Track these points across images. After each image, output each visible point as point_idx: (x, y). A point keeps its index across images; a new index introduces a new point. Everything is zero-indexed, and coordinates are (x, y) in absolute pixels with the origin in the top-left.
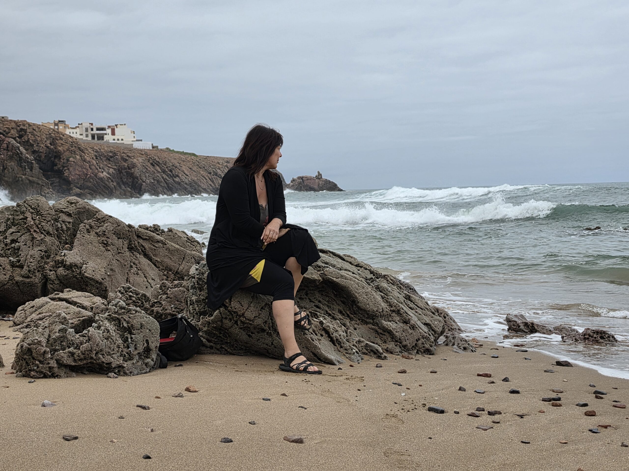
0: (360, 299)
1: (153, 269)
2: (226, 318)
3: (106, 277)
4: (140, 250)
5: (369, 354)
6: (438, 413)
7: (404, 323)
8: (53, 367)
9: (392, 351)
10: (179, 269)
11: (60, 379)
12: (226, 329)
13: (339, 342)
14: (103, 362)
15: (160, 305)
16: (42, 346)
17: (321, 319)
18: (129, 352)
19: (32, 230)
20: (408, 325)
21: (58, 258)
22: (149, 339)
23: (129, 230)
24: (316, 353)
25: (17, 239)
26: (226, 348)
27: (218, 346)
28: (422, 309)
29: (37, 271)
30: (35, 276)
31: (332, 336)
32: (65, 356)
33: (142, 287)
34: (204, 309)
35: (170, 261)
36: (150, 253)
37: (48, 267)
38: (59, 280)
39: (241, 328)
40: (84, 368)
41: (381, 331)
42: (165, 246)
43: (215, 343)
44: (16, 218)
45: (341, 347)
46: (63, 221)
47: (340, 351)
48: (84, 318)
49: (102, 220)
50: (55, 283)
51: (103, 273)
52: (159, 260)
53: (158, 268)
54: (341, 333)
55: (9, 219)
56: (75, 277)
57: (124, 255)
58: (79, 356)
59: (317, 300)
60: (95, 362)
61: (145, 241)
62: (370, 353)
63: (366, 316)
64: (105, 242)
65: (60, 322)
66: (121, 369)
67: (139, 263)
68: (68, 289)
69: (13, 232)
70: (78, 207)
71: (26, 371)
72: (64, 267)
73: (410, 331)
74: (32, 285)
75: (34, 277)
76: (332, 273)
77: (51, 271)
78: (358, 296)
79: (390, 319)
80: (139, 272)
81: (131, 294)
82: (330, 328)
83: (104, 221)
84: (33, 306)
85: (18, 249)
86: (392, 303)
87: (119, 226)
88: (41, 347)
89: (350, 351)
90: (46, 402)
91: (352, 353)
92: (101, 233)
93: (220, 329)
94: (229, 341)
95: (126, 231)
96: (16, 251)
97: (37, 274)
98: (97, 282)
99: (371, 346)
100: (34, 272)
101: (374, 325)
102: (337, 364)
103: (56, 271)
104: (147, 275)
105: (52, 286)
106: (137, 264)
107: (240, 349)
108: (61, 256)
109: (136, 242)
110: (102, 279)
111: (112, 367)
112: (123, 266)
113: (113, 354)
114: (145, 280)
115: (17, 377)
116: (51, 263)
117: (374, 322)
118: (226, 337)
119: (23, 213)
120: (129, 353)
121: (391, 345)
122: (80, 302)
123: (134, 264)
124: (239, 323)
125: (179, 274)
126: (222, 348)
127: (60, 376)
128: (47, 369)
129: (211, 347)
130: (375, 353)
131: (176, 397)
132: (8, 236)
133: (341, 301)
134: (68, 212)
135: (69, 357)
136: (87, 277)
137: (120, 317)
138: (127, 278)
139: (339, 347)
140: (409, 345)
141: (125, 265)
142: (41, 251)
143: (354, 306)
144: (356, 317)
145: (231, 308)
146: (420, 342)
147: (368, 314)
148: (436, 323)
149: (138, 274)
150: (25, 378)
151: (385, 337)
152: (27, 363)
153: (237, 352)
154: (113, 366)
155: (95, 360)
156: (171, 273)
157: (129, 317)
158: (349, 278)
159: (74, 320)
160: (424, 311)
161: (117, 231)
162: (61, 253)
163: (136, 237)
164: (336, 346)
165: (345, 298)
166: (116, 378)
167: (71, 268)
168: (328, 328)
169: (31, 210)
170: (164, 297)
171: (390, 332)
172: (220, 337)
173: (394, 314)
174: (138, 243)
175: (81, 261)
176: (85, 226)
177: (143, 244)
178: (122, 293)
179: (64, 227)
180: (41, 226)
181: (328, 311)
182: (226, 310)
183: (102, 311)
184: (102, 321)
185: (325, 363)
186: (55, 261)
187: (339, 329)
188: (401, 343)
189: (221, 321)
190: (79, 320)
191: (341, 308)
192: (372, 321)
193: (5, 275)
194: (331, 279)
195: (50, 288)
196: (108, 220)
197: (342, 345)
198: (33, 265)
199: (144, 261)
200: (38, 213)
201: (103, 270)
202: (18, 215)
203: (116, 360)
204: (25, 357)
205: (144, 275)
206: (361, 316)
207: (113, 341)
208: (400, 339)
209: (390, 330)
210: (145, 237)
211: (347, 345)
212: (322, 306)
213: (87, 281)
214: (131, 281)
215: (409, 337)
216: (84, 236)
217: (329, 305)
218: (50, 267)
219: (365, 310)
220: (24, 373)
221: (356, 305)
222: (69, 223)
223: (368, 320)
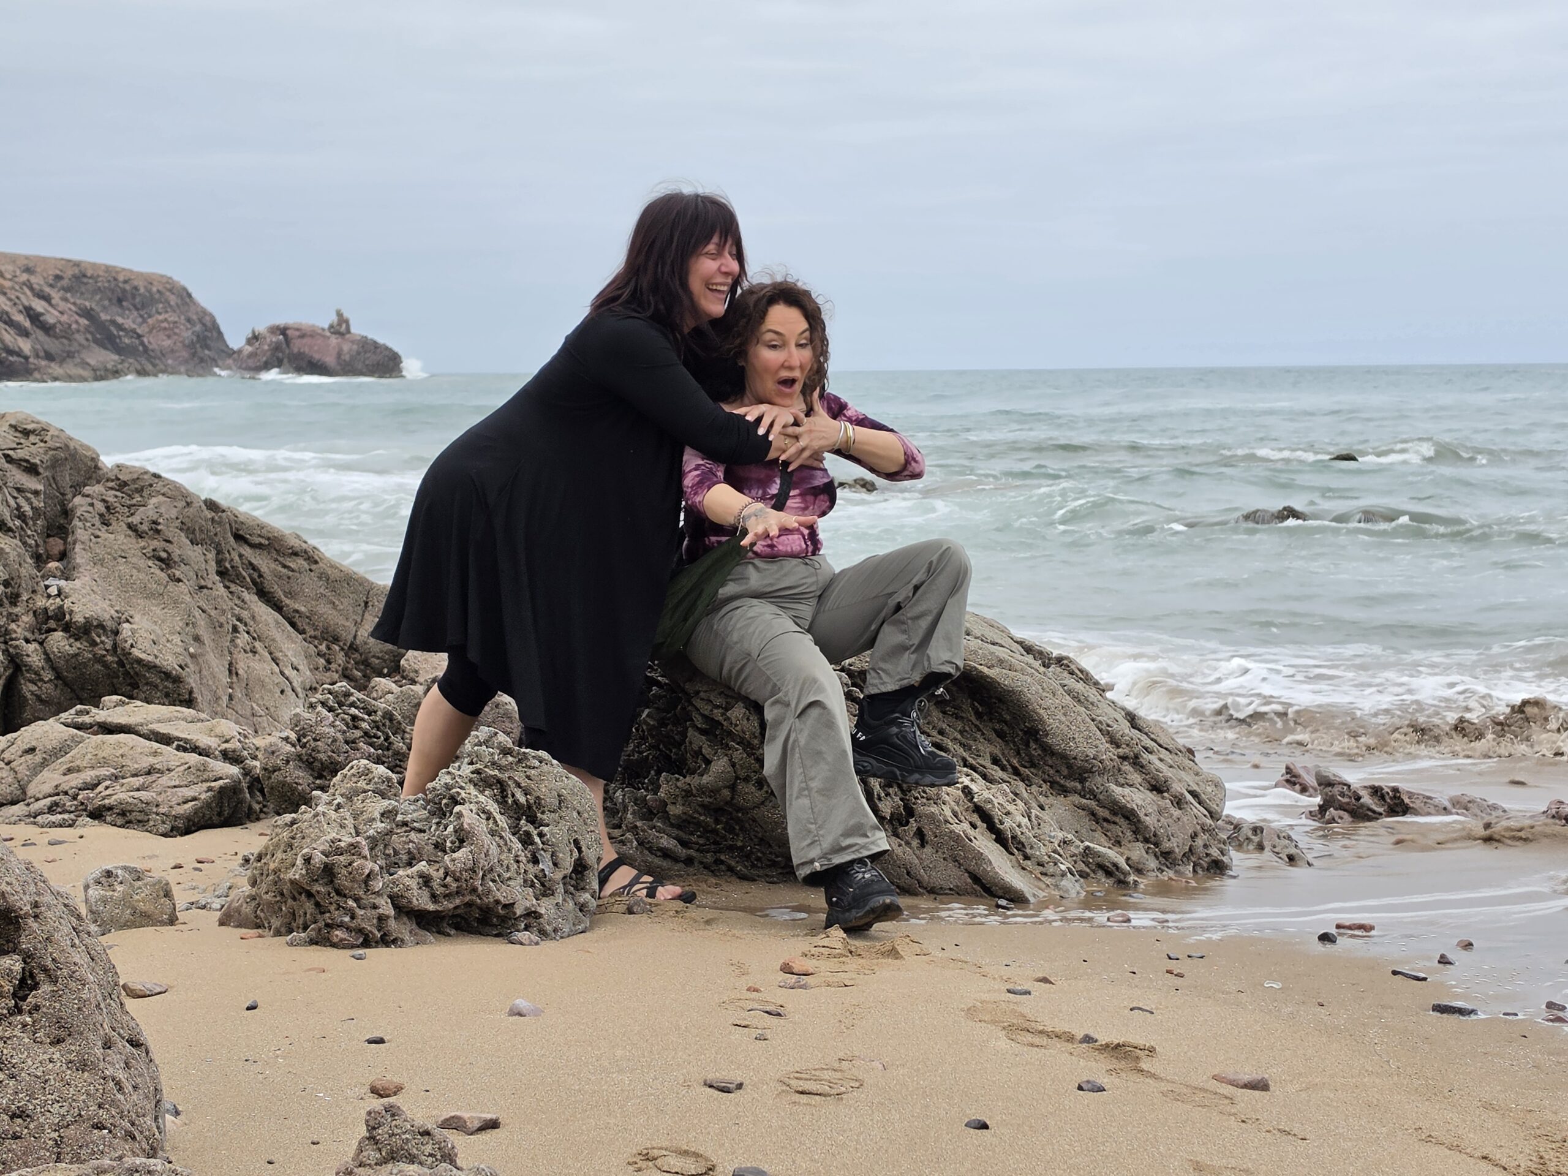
0: (1051, 723)
1: (289, 637)
2: (747, 779)
3: (188, 660)
4: (248, 579)
5: (1092, 875)
7: (1151, 791)
8: (388, 917)
9: (1140, 866)
11: (401, 950)
12: (739, 810)
13: (1020, 842)
14: (497, 902)
16: (365, 857)
18: (541, 875)
20: (1165, 794)
21: (41, 602)
22: (580, 838)
23: (213, 519)
24: (979, 872)
26: (732, 863)
27: (709, 858)
28: (1170, 752)
31: (1001, 827)
32: (413, 884)
33: (270, 691)
35: (335, 613)
36: (276, 587)
37: (19, 630)
38: (54, 669)
40: (444, 917)
41: (1106, 813)
42: (314, 567)
43: (697, 850)
45: (1027, 857)
46: (19, 490)
47: (1024, 869)
48: (221, 782)
49: (133, 487)
50: (41, 680)
51: (179, 650)
52: (303, 609)
53: (302, 632)
56: (100, 660)
57: (213, 593)
58: (445, 886)
59: (934, 727)
60: (479, 901)
61: (258, 551)
62: (1094, 872)
63: (1065, 772)
64: (164, 555)
66: (532, 920)
67: (253, 618)
68: (115, 698)
70: (50, 444)
71: (320, 930)
72: (66, 628)
73: (1176, 813)
76: (975, 652)
77: (27, 641)
78: (1046, 717)
79: (1122, 780)
80: (257, 644)
81: (353, 711)
82: (994, 806)
83: (140, 491)
84: (32, 750)
86: (1118, 736)
87: (188, 504)
88: (363, 861)
89: (1051, 869)
90: (522, 1003)
91: (1058, 872)
92: (145, 527)
94: (739, 844)
95: (206, 520)
98: (167, 675)
99: (1098, 855)
101: (1084, 797)
103: (41, 643)
104: (278, 655)
105: (35, 688)
106: (248, 621)
107: (769, 866)
108: (51, 596)
109: (235, 554)
110: (180, 666)
111: (515, 914)
112: (216, 626)
113: (510, 879)
114: (276, 669)
115: (290, 944)
116: (25, 618)
117: (1084, 787)
118: (731, 830)
120: (542, 877)
121: (1138, 851)
122: (179, 735)
123: (239, 620)
125: (356, 650)
126: (718, 862)
127: (402, 941)
128: (375, 921)
129: (689, 861)
130: (1109, 873)
133: (996, 731)
134: (27, 461)
135: (420, 888)
136: (139, 661)
137: (504, 776)
138: (230, 664)
139: (1020, 857)
140: (1177, 850)
141: (221, 626)
143: (1033, 745)
144: (1036, 775)
146: (1199, 842)
147: (1069, 767)
148: (1209, 789)
149: (254, 652)
150: (314, 947)
151: (1117, 830)
152: (317, 905)
153: (761, 872)
154: (518, 913)
155: (478, 896)
156: (337, 648)
157: (528, 777)
158: (1018, 668)
159: (195, 788)
160: (1176, 758)
161: (186, 520)
162: (47, 587)
163: (232, 539)
164: (1012, 854)
165: (1006, 722)
166: (537, 944)
167: (88, 633)
168: (990, 806)
171: (1129, 816)
172: (715, 831)
173: (1127, 767)
174: (241, 556)
175: (115, 615)
176: (92, 505)
177: (255, 562)
178: (331, 710)
179: (26, 508)
181: (970, 760)
182: (749, 755)
184: (462, 788)
185: (1003, 898)
186: (35, 612)
187: (1011, 808)
188: (1156, 845)
189: (733, 787)
190: (210, 789)
191: (997, 752)
192: (1079, 786)
194: (976, 669)
195: (27, 695)
196: (151, 485)
197: (1028, 851)
199: (262, 611)
201: (177, 639)
203: (523, 899)
204: (317, 888)
205: (271, 653)
206: (1052, 772)
207: (506, 844)
208: (1155, 835)
209: (1133, 809)
210: (257, 540)
211: (1041, 851)
212: (950, 745)
213: (136, 673)
214: (241, 672)
215: (1174, 829)
216: (97, 537)
217: (964, 740)
218: (25, 629)
219: (1064, 757)
220: (313, 933)
221: (1036, 741)
222: (36, 493)
223: (1070, 784)
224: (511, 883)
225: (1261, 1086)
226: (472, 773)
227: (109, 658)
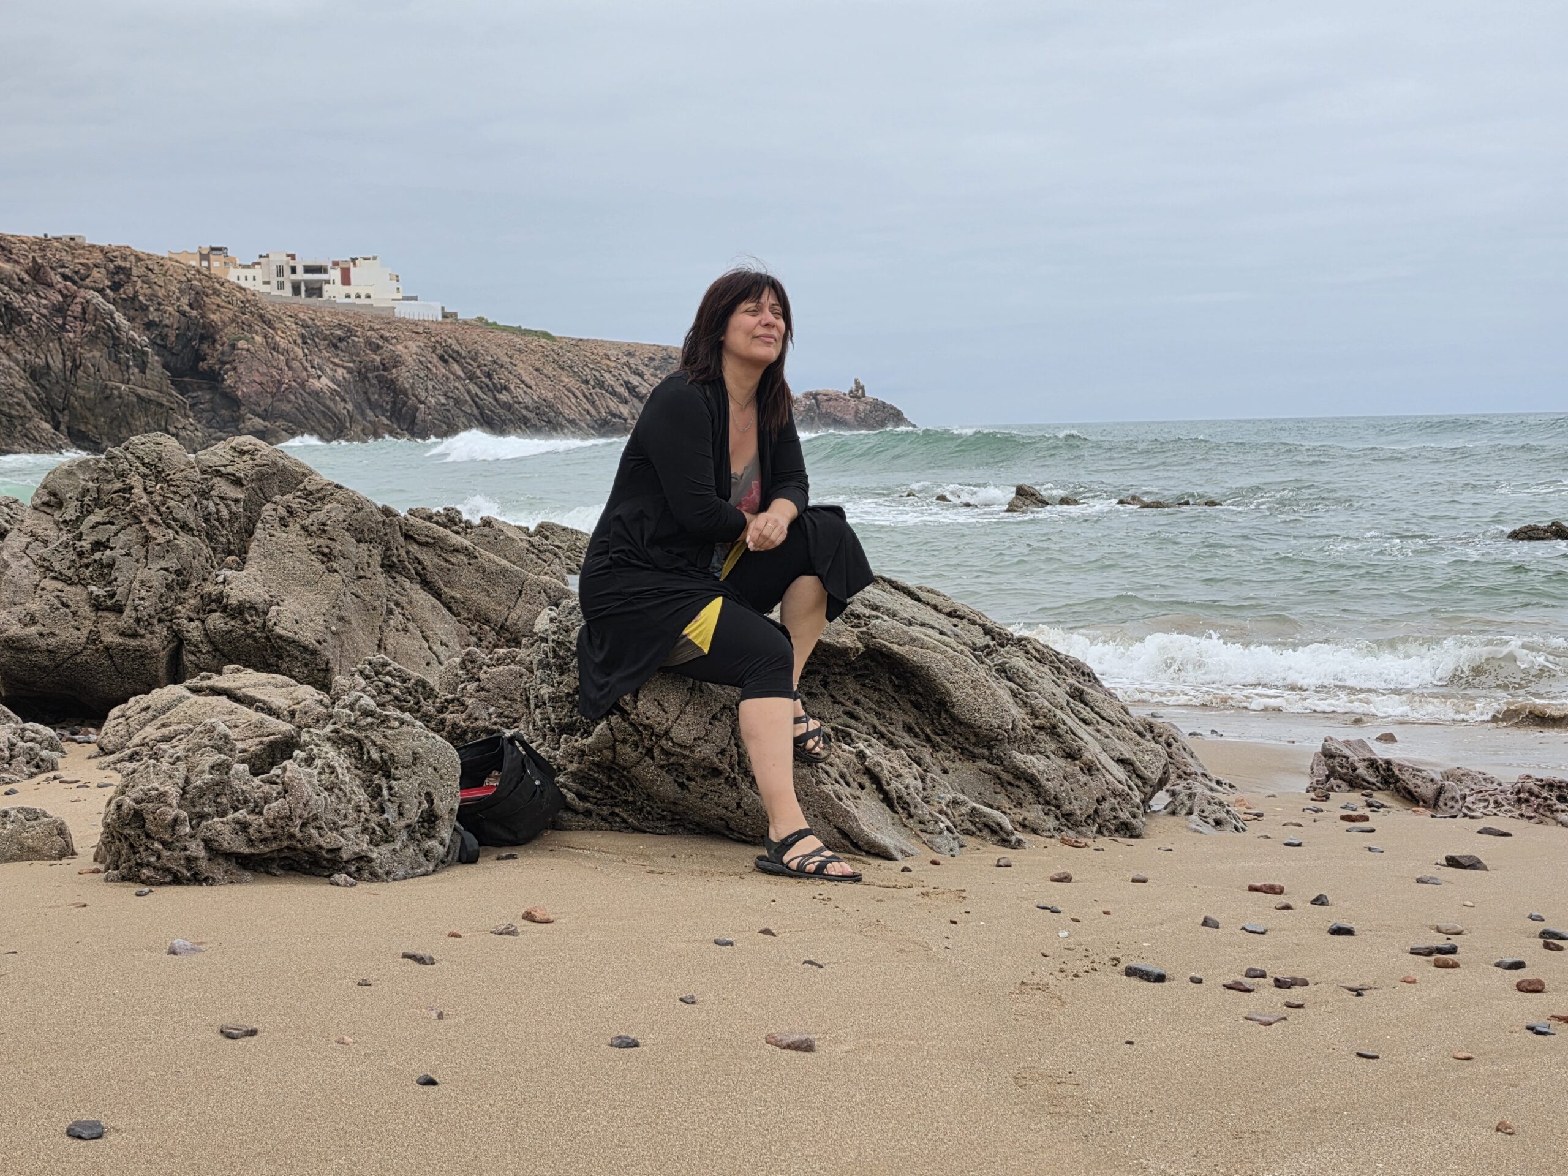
0: (958, 696)
1: (443, 618)
2: (624, 741)
3: (329, 637)
4: (413, 571)
5: (978, 833)
6: (1149, 980)
7: (1066, 758)
8: (196, 859)
9: (1036, 827)
10: (510, 619)
11: (214, 888)
12: (624, 769)
13: (905, 802)
14: (320, 847)
15: (461, 708)
16: (170, 805)
17: (861, 746)
18: (385, 823)
19: (144, 519)
20: (1077, 762)
21: (209, 588)
22: (433, 791)
23: (384, 521)
24: (846, 829)
25: (108, 540)
26: (625, 816)
27: (605, 811)
28: (1113, 724)
29: (155, 621)
30: (153, 633)
31: (887, 788)
32: (227, 830)
33: (416, 663)
34: (571, 717)
35: (487, 598)
36: (437, 577)
37: (184, 611)
38: (212, 643)
39: (662, 767)
40: (273, 860)
41: (1010, 778)
42: (472, 561)
43: (595, 804)
44: (106, 487)
45: (910, 816)
46: (221, 498)
47: (906, 826)
48: (272, 737)
49: (317, 495)
50: (200, 652)
51: (319, 628)
52: (458, 596)
53: (457, 615)
54: (910, 781)
55: (88, 490)
56: (251, 635)
57: (371, 582)
58: (260, 832)
59: (850, 698)
60: (299, 846)
61: (425, 548)
62: (981, 831)
63: (973, 739)
64: (326, 550)
65: (212, 747)
66: (363, 864)
67: (411, 603)
68: (232, 666)
69: (98, 523)
70: (259, 462)
71: (130, 868)
72: (225, 609)
73: (1083, 778)
74: (143, 655)
75: (149, 636)
76: (888, 632)
77: (191, 620)
78: (952, 690)
79: (1033, 748)
80: (410, 625)
81: (388, 679)
82: (882, 769)
83: (322, 499)
84: (148, 708)
85: (111, 566)
86: (1037, 708)
87: (359, 510)
88: (168, 808)
89: (931, 827)
90: (179, 942)
91: (937, 830)
92: (314, 528)
93: (610, 769)
94: (631, 799)
95: (377, 523)
96: (106, 571)
97: (157, 628)
98: (306, 649)
99: (983, 815)
100: (149, 624)
101: (991, 763)
102: (899, 856)
103: (203, 622)
104: (430, 633)
105: (193, 658)
106: (405, 605)
107: (658, 819)
108: (217, 583)
109: (403, 550)
110: (319, 642)
111: (341, 858)
112: (369, 610)
113: (345, 826)
114: (426, 645)
115: (106, 880)
116: (192, 601)
117: (991, 754)
118: (624, 788)
119: (122, 476)
120: (384, 826)
121: (1034, 813)
122: (263, 698)
123: (397, 604)
124: (656, 752)
125: (507, 630)
126: (613, 814)
127: (213, 879)
128: (182, 862)
129: (588, 813)
130: (994, 832)
131: (500, 934)
132: (85, 532)
133: (911, 702)
134: (234, 475)
135: (237, 833)
136: (280, 637)
137: (361, 735)
138: (380, 641)
139: (904, 816)
140: (1078, 812)
141: (375, 608)
142: (166, 570)
143: (944, 715)
144: (947, 742)
145: (638, 715)
146: (1106, 805)
147: (976, 735)
148: (1147, 758)
149: (405, 630)
150: (127, 883)
151: (1019, 793)
152: (131, 846)
153: (651, 824)
154: (345, 857)
155: (299, 841)
156: (488, 628)
157: (385, 737)
158: (931, 646)
159: (249, 742)
160: (1117, 730)
161: (354, 522)
162: (217, 576)
163: (401, 539)
164: (897, 812)
165: (921, 694)
166: (352, 885)
167: (241, 613)
168: (879, 769)
169: (142, 469)
170: (472, 687)
171: (1031, 780)
172: (609, 787)
173: (1042, 736)
174: (408, 552)
175: (267, 597)
176: (275, 510)
177: (420, 557)
178: (367, 677)
179: (225, 513)
180: (168, 508)
181: (879, 727)
182: (624, 720)
183: (318, 721)
184: (317, 745)
185: (868, 853)
186: (202, 596)
187: (904, 771)
188: (1058, 807)
189: (613, 748)
190: (261, 743)
191: (911, 721)
192: (986, 752)
193: (78, 629)
194: (885, 646)
195: (188, 663)
196: (332, 494)
197: (912, 810)
198: (148, 606)
199: (421, 597)
200: (159, 475)
201: (320, 619)
202: (109, 482)
203: (352, 843)
204: (128, 831)
205: (422, 632)
206: (961, 739)
207: (345, 795)
208: (1056, 798)
209: (1033, 775)
210: (423, 539)
211: (924, 811)
212: (861, 713)
213: (280, 647)
214: (389, 647)
215: (1079, 792)
216: (272, 536)
217: (880, 710)
218: (190, 610)
219: (970, 726)
220: (125, 872)
221: (947, 711)
222: (237, 501)
223: (977, 750)
224: (346, 830)
225: (805, 1046)
226: (332, 732)
227: (258, 634)
